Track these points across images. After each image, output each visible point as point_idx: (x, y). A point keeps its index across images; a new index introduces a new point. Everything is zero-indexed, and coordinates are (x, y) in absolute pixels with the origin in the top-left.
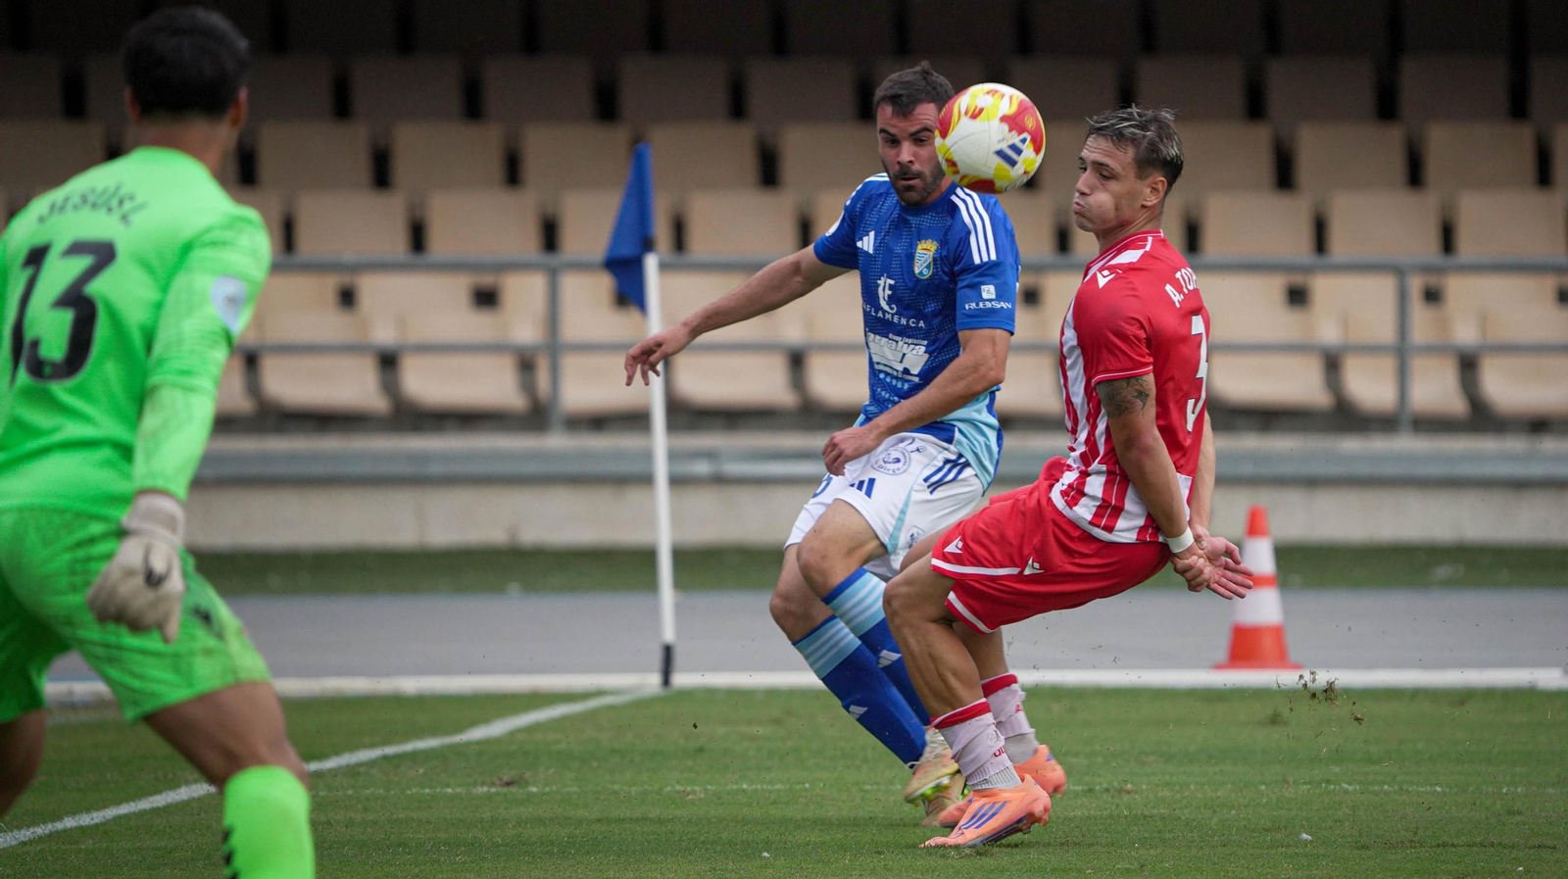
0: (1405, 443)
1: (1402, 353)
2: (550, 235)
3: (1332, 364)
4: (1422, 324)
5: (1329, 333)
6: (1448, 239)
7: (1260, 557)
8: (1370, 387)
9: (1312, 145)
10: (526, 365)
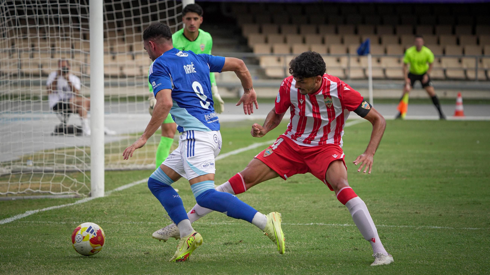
0: (477, 84)
1: (476, 70)
2: (348, 51)
3: (465, 72)
4: (479, 66)
5: (465, 66)
6: (483, 52)
7: (460, 100)
8: (471, 75)
9: (463, 39)
10: (344, 70)
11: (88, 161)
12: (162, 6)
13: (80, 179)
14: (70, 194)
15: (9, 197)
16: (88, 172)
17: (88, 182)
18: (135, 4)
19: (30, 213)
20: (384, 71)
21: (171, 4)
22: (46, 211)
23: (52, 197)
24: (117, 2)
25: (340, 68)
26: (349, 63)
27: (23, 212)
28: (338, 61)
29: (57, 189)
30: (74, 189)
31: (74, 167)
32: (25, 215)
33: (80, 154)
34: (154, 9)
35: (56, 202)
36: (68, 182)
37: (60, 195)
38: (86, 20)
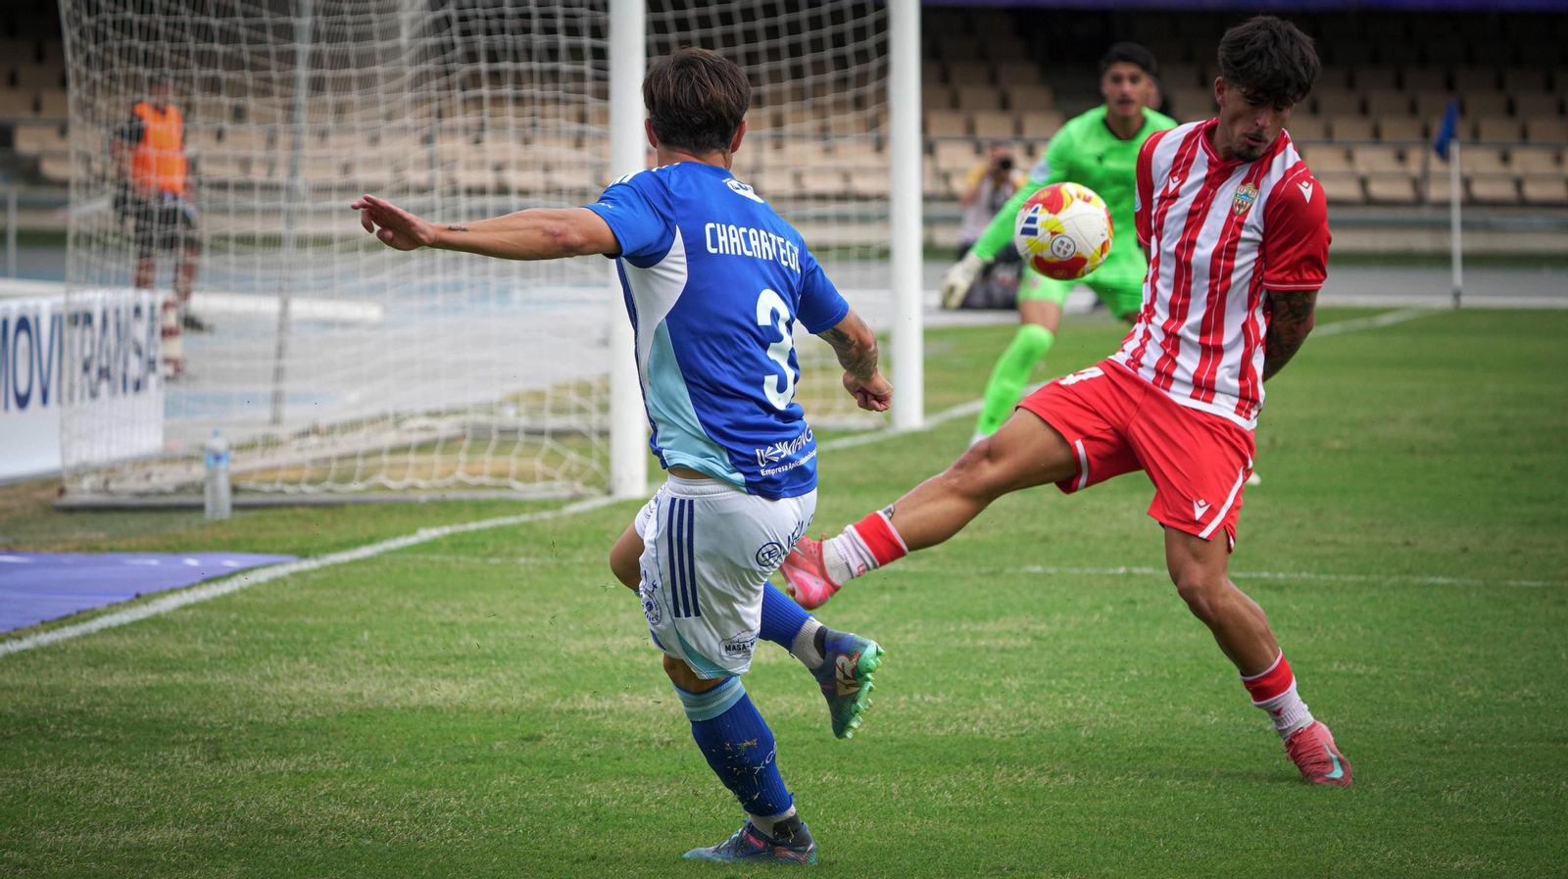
11: (605, 408)
12: (837, 17)
13: (585, 451)
14: (561, 488)
15: (412, 495)
16: (605, 434)
17: (606, 461)
18: (770, 10)
19: (426, 534)
20: (1519, 184)
21: (859, 11)
22: (479, 532)
23: (513, 495)
24: (725, 7)
25: (1405, 176)
26: (1425, 165)
27: (412, 532)
28: (1401, 157)
29: (526, 477)
30: (570, 476)
31: (572, 421)
32: (412, 540)
33: (585, 389)
34: (816, 23)
35: (516, 506)
36: (554, 457)
37: (536, 491)
38: (601, 54)
